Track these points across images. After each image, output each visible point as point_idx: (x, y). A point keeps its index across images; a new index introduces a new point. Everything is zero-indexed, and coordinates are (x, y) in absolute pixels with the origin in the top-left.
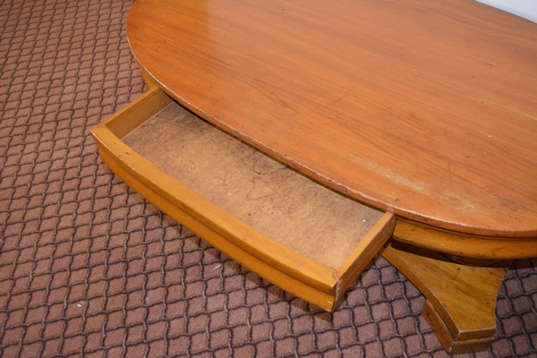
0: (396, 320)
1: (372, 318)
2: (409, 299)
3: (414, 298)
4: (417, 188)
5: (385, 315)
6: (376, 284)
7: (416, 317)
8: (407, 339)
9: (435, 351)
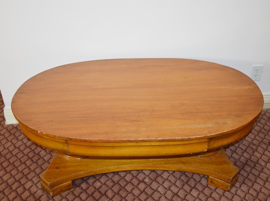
0: (202, 192)
1: (194, 197)
2: (199, 182)
3: (200, 181)
4: (211, 126)
5: (197, 193)
6: (184, 184)
7: (207, 186)
8: (212, 196)
9: (224, 194)
